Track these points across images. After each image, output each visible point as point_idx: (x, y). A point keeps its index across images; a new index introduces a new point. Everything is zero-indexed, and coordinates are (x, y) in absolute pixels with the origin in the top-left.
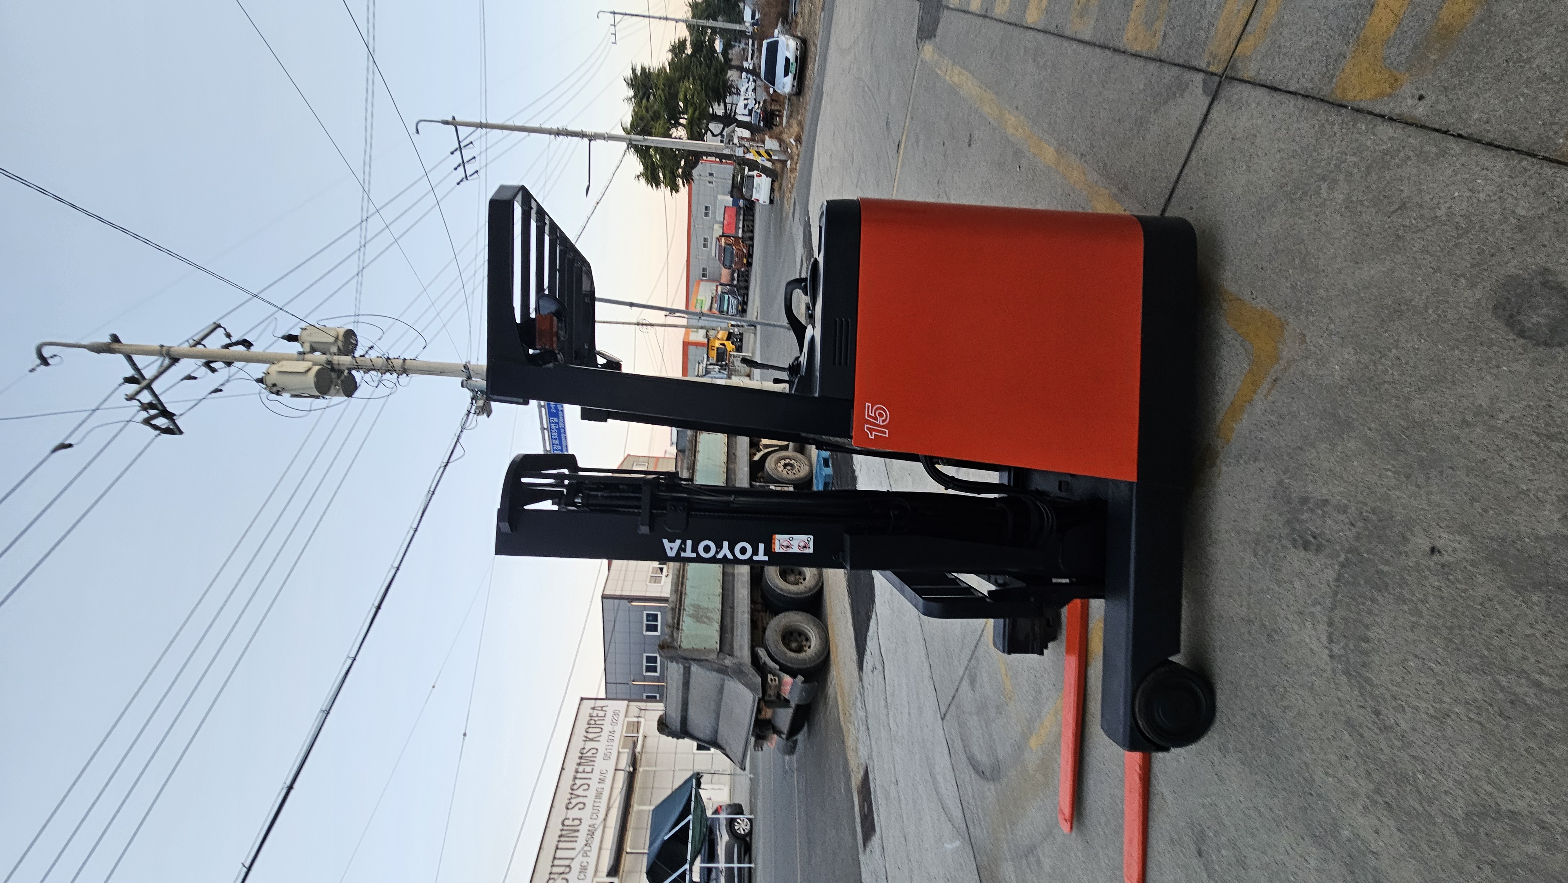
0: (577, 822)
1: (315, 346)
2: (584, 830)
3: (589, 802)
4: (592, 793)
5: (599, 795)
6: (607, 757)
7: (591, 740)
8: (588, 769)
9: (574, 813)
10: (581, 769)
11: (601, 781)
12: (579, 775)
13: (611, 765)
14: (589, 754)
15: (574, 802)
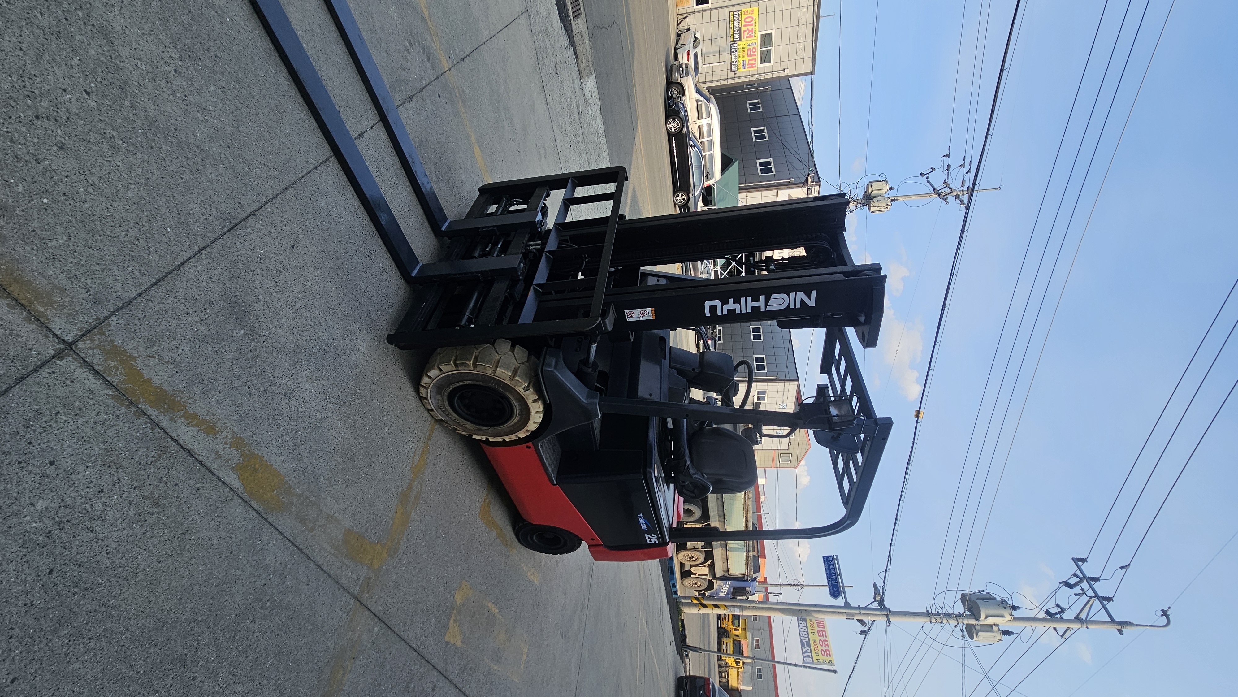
1: (990, 629)
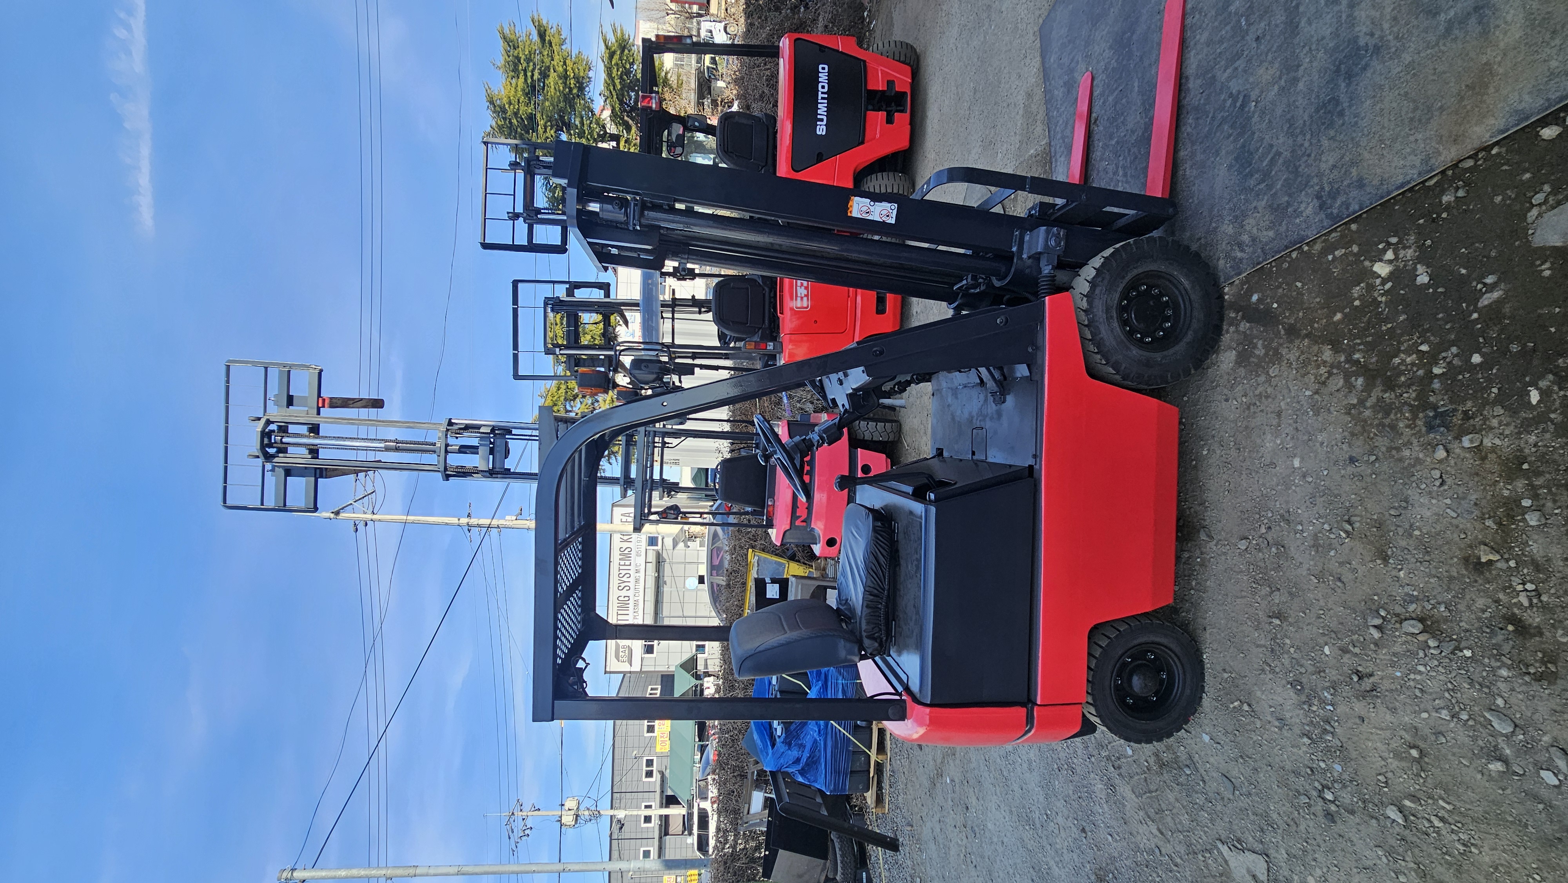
0: (627, 599)
2: (631, 602)
3: (632, 585)
4: (632, 579)
5: (637, 581)
6: (638, 555)
7: (626, 541)
8: (627, 563)
9: (624, 593)
10: (622, 563)
11: (637, 571)
12: (622, 567)
13: (641, 560)
14: (626, 552)
15: (623, 585)
